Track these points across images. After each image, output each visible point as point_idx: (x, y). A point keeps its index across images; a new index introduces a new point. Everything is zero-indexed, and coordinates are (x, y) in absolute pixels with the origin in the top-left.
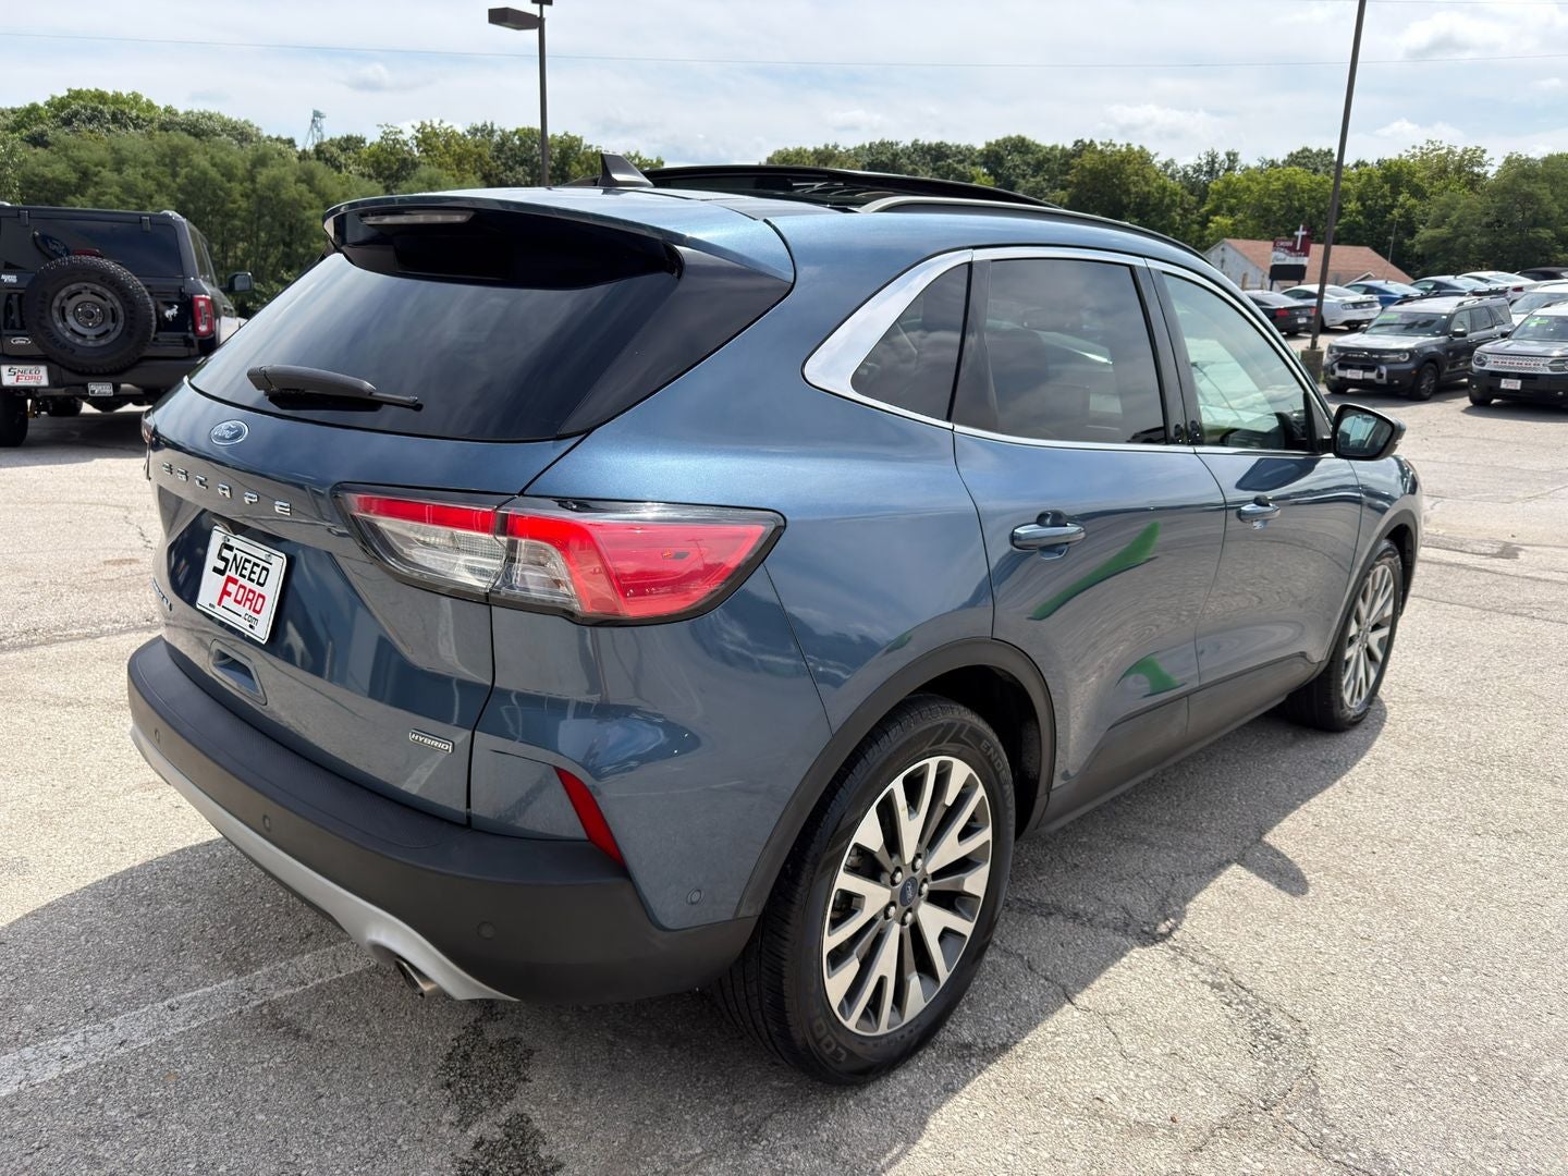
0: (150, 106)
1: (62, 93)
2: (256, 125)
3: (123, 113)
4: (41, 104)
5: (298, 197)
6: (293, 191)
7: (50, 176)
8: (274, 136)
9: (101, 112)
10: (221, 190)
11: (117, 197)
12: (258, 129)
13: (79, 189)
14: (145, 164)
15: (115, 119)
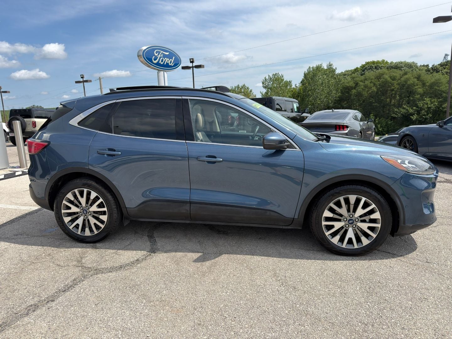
0: (387, 62)
1: (364, 63)
2: (416, 63)
3: (378, 66)
4: (359, 67)
5: (413, 83)
6: (413, 80)
7: (348, 85)
8: (422, 65)
9: (372, 67)
10: (390, 83)
11: (363, 89)
12: (416, 64)
13: (355, 88)
14: (372, 79)
15: (376, 68)
